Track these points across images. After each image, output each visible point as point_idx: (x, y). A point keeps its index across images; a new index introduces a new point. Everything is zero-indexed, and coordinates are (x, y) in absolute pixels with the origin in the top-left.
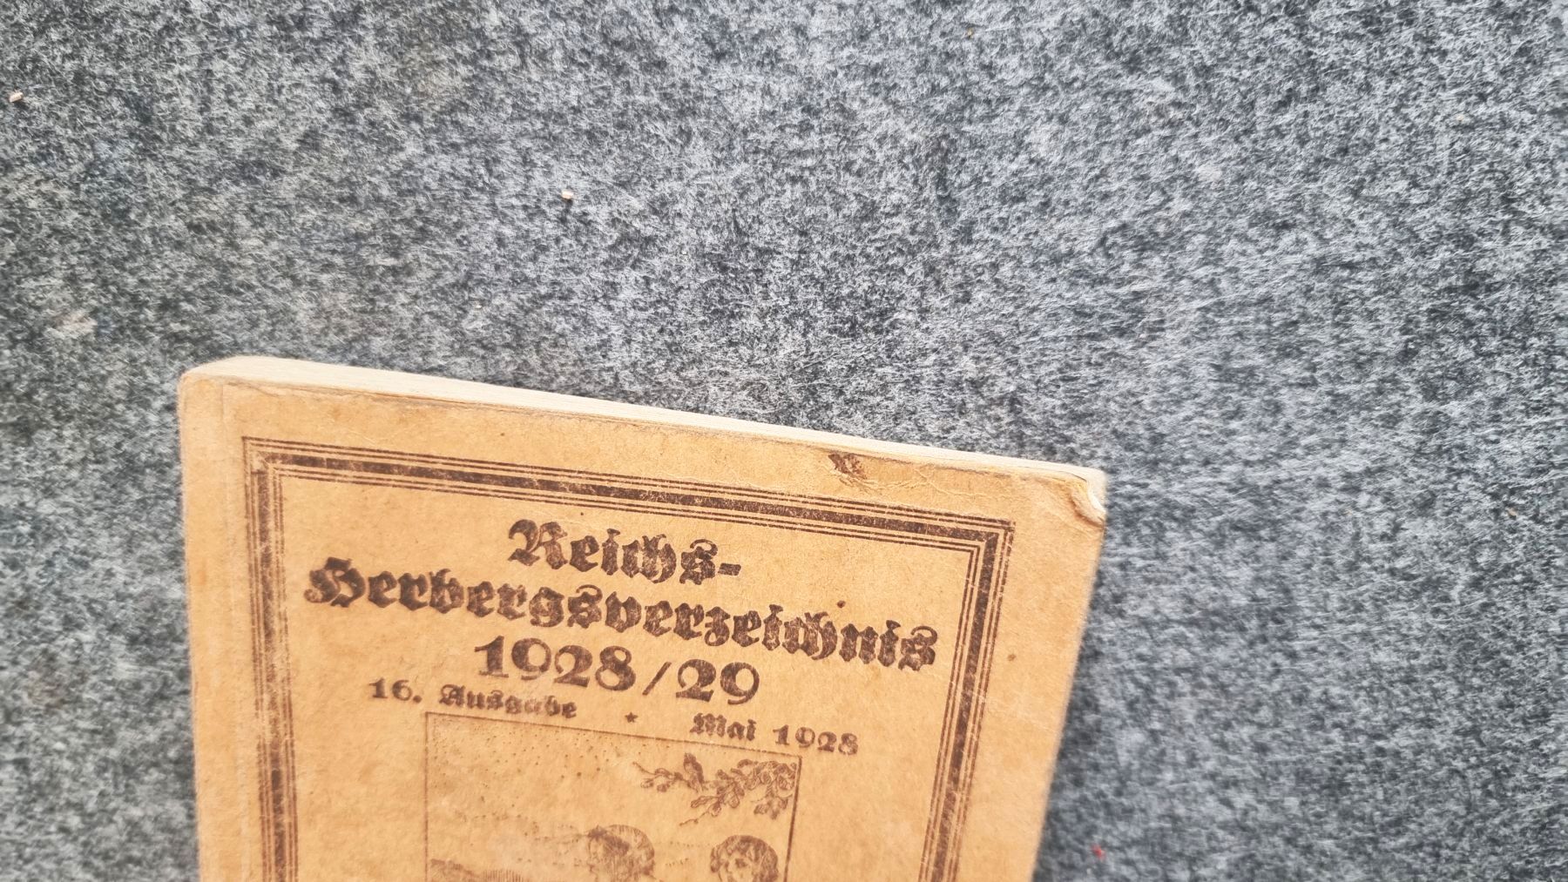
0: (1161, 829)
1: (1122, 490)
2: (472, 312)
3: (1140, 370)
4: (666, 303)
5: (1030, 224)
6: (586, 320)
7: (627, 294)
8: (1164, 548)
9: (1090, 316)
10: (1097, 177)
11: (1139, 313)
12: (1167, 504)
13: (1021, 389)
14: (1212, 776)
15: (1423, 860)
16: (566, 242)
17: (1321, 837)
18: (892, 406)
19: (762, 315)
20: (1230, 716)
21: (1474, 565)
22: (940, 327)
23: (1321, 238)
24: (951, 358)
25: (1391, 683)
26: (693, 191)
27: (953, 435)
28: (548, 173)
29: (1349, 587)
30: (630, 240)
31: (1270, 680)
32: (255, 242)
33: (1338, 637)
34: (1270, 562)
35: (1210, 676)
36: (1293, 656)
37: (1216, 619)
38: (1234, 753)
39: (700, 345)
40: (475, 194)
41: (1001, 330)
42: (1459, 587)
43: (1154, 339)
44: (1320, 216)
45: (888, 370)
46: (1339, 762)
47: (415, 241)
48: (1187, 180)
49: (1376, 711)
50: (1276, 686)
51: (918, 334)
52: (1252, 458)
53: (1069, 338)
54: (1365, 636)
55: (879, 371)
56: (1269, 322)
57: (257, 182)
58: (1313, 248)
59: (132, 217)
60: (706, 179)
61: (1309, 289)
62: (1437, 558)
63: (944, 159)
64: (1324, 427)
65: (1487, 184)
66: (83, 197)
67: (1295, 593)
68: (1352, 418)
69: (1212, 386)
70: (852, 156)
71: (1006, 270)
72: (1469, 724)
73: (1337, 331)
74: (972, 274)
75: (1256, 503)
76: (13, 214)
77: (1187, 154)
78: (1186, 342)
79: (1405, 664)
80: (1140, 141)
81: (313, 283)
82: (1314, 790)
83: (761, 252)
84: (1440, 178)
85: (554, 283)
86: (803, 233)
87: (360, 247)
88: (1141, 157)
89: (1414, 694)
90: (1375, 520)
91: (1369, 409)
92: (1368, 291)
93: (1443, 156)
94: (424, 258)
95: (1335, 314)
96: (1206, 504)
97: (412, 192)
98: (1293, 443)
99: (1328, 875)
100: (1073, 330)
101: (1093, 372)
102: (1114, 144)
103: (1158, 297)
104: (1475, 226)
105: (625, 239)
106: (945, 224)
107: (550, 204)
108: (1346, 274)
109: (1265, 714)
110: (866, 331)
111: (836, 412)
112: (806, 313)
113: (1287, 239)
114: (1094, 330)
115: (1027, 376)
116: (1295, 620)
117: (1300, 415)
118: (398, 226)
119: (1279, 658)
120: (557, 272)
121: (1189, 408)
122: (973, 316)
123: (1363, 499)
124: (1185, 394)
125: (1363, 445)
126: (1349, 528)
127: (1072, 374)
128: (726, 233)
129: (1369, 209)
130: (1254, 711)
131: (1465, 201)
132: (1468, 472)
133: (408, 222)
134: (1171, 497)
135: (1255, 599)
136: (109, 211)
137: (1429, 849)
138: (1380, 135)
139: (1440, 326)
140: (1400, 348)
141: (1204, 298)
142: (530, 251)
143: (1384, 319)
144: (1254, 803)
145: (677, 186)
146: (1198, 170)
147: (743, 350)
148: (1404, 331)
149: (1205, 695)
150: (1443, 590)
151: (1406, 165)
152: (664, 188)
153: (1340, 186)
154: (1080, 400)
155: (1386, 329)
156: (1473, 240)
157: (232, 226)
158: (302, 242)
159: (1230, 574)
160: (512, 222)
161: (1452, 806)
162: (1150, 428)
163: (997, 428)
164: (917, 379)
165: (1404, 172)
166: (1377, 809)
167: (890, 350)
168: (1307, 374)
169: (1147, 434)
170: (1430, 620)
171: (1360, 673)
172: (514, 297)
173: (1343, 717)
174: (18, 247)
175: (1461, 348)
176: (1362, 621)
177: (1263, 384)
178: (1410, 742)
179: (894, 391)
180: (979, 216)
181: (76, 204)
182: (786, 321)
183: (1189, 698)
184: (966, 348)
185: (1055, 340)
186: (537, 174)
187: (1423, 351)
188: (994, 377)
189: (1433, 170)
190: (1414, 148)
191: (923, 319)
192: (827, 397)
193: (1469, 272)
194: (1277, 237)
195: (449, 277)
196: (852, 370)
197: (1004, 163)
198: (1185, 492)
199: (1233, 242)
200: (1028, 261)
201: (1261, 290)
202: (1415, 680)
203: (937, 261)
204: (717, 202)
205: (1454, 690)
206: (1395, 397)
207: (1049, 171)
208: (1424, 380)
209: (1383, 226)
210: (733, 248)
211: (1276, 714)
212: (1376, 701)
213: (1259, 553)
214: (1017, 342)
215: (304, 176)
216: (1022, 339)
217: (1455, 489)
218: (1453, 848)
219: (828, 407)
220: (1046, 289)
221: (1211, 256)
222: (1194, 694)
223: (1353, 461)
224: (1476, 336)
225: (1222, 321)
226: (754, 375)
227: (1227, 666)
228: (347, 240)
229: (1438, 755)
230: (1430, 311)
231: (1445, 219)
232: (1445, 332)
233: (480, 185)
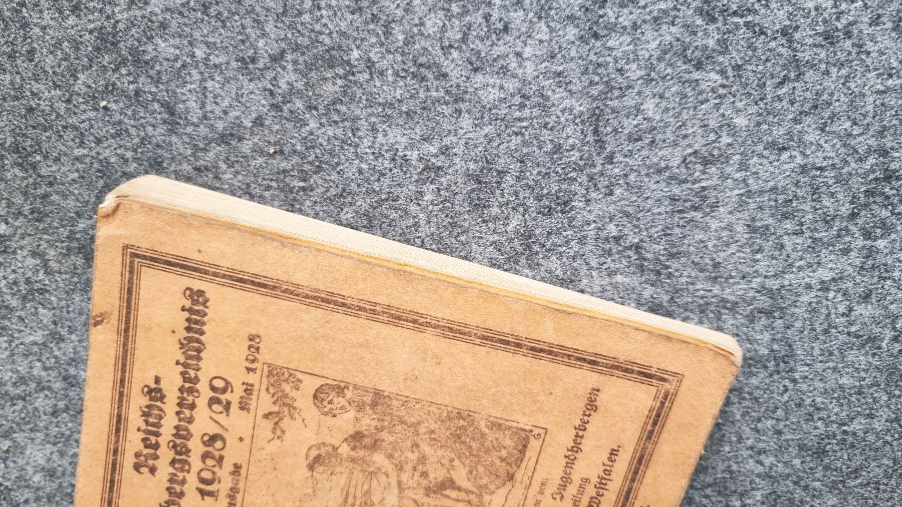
0: (724, 478)
1: (698, 294)
2: (346, 209)
3: (706, 229)
4: (449, 202)
5: (645, 153)
6: (406, 212)
7: (428, 197)
8: (721, 324)
9: (678, 200)
10: (681, 126)
11: (705, 198)
12: (723, 300)
13: (642, 241)
14: (752, 448)
15: (870, 492)
16: (396, 171)
17: (813, 481)
18: (572, 252)
19: (500, 207)
20: (760, 415)
21: (894, 329)
22: (597, 209)
23: (804, 154)
24: (603, 226)
25: (850, 395)
26: (462, 142)
27: (605, 266)
28: (385, 135)
29: (825, 343)
30: (430, 169)
31: (782, 395)
32: (230, 176)
33: (820, 370)
34: (780, 330)
35: (748, 393)
36: (794, 381)
37: (751, 362)
38: (764, 435)
39: (467, 223)
40: (346, 147)
41: (630, 209)
42: (886, 341)
43: (713, 211)
44: (803, 142)
45: (569, 233)
46: (823, 439)
47: (315, 173)
48: (729, 126)
49: (842, 411)
50: (786, 398)
51: (585, 213)
52: (768, 274)
53: (667, 212)
54: (835, 369)
55: (564, 233)
56: (776, 201)
57: (230, 144)
58: (799, 160)
59: (165, 165)
60: (470, 135)
61: (798, 182)
62: (874, 326)
63: (598, 120)
64: (809, 256)
65: (894, 122)
66: (139, 155)
67: (795, 347)
68: (824, 251)
69: (746, 236)
70: (547, 120)
71: (632, 178)
72: (894, 416)
73: (814, 204)
74: (614, 180)
75: (772, 298)
76: (102, 166)
77: (729, 112)
78: (731, 213)
79: (857, 384)
80: (703, 106)
81: (261, 196)
82: (809, 455)
83: (499, 172)
84: (869, 120)
85: (389, 193)
86: (522, 162)
87: (285, 177)
88: (704, 115)
89: (863, 401)
90: (838, 306)
91: (833, 245)
92: (831, 182)
93: (870, 108)
94: (320, 181)
95: (813, 195)
96: (744, 300)
97: (313, 147)
98: (791, 265)
99: (818, 501)
100: (669, 208)
101: (681, 230)
102: (689, 108)
103: (715, 189)
104: (889, 145)
105: (427, 168)
106: (599, 154)
107: (387, 151)
108: (818, 173)
109: (780, 413)
110: (557, 212)
111: (541, 256)
112: (524, 204)
113: (785, 155)
114: (681, 208)
115: (644, 234)
116: (795, 362)
117: (794, 250)
118: (305, 165)
119: (787, 382)
120: (390, 187)
121: (733, 248)
122: (614, 203)
123: (831, 295)
124: (731, 241)
125: (830, 265)
126: (824, 310)
127: (669, 232)
128: (480, 163)
129: (830, 138)
130: (774, 412)
131: (883, 131)
132: (889, 278)
133: (311, 163)
134: (725, 296)
135: (772, 351)
136: (153, 162)
137: (873, 486)
138: (835, 98)
139: (871, 200)
140: (850, 212)
141: (740, 189)
142: (376, 177)
143: (840, 197)
144: (775, 463)
145: (454, 139)
146: (735, 121)
147: (491, 225)
148: (852, 203)
149: (746, 403)
150: (877, 343)
151: (850, 113)
152: (447, 141)
153: (814, 126)
154: (674, 246)
155: (841, 202)
156: (888, 152)
157: (218, 168)
158: (254, 175)
159: (758, 337)
160: (366, 161)
161: (885, 461)
162: (713, 259)
163: (629, 262)
164: (585, 237)
165: (849, 117)
166: (844, 464)
167: (570, 223)
168: (798, 228)
169: (711, 263)
170: (871, 359)
171: (832, 390)
172: (368, 200)
173: (823, 414)
174: (105, 183)
175: (884, 211)
176: (833, 361)
177: (773, 234)
178: (862, 427)
179: (572, 244)
180: (616, 150)
181: (135, 159)
182: (514, 209)
183: (737, 405)
184: (611, 220)
185: (660, 214)
186: (380, 135)
187: (862, 213)
188: (627, 235)
189: (865, 116)
190: (854, 104)
191: (588, 205)
192: (536, 248)
193: (887, 170)
194: (780, 155)
195: (333, 192)
196: (549, 233)
197: (630, 120)
198: (732, 293)
199: (755, 158)
200: (644, 172)
201: (772, 184)
202: (863, 393)
203: (595, 174)
204: (476, 147)
205: (885, 398)
206: (847, 239)
207: (654, 123)
208: (864, 229)
209: (838, 146)
210: (485, 171)
211: (786, 413)
212: (842, 405)
213: (774, 325)
214: (639, 216)
215: (256, 140)
216: (642, 214)
217: (883, 287)
218: (887, 485)
219: (537, 253)
220: (654, 187)
221: (743, 166)
222: (740, 403)
223: (825, 274)
224: (891, 204)
225: (750, 201)
226: (497, 238)
227: (758, 388)
228: (278, 173)
229: (877, 434)
230: (866, 191)
231: (872, 142)
232: (874, 202)
233: (349, 142)
